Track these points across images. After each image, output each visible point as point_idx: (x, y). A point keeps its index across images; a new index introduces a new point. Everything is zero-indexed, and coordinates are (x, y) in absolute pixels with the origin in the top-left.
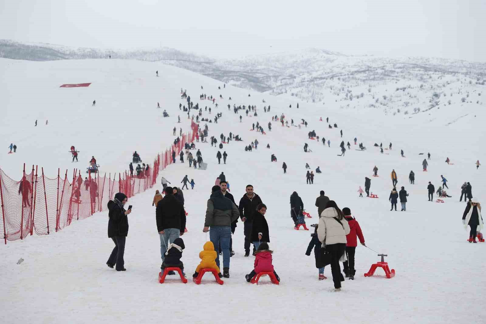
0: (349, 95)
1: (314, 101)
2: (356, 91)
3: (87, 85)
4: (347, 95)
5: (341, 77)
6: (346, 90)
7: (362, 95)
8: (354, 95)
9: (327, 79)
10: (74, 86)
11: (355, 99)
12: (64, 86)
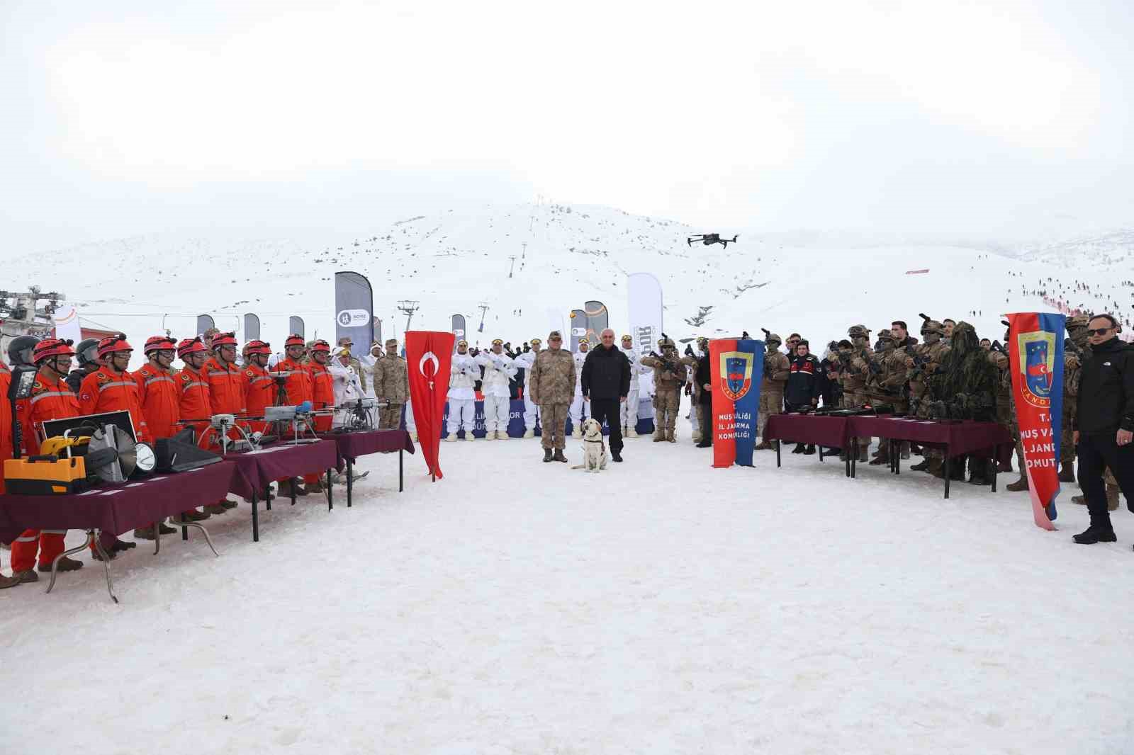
0: (1107, 259)
1: (1067, 266)
2: (1113, 256)
3: (927, 271)
4: (1104, 260)
5: (1095, 242)
6: (1101, 254)
7: (1122, 259)
8: (1112, 259)
9: (1079, 244)
10: (917, 272)
11: (1114, 263)
12: (908, 273)
